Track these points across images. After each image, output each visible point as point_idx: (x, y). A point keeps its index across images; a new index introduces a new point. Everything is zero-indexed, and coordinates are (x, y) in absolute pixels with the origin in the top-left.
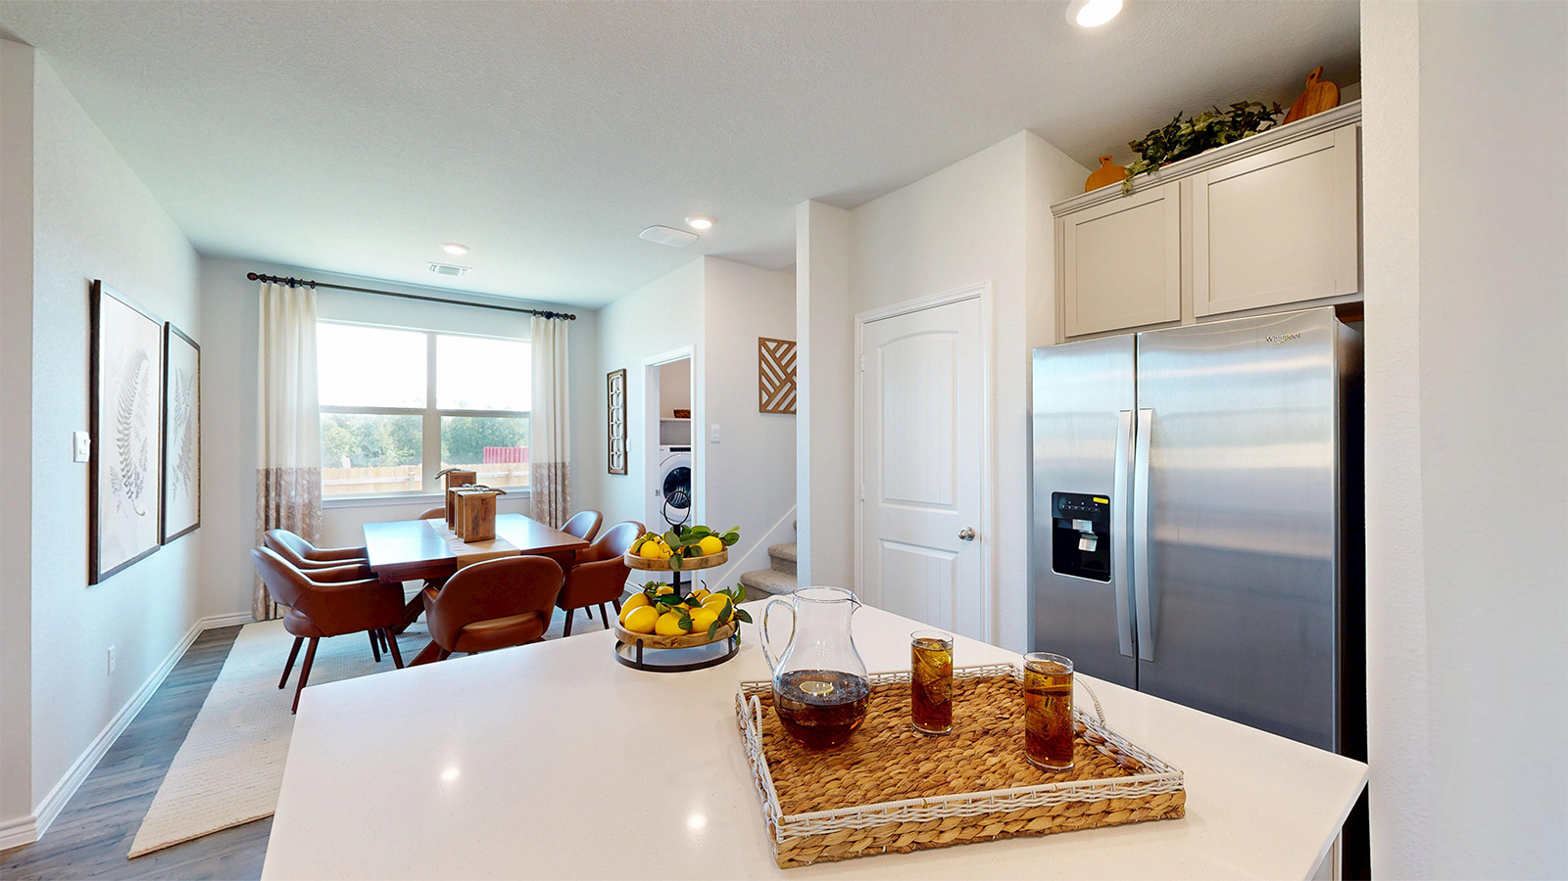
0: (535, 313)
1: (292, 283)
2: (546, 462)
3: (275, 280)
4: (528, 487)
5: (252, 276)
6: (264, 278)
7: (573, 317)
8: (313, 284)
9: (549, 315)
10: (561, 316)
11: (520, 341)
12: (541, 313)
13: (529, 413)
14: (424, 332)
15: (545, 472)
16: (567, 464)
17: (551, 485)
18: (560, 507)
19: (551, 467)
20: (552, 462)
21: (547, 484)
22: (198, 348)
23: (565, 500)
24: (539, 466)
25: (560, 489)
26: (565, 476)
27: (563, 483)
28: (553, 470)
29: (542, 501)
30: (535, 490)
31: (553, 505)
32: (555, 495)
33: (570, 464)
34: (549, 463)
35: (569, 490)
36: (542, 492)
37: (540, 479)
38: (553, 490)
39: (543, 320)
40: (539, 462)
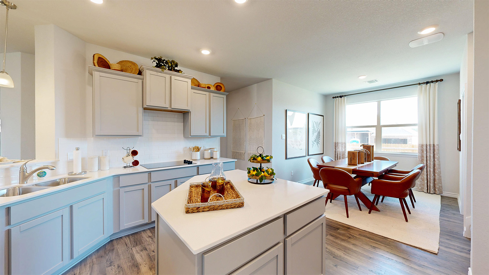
0: (420, 84)
1: (341, 97)
2: (425, 144)
3: (338, 97)
4: (417, 153)
5: (333, 98)
6: (335, 97)
7: (442, 80)
8: (345, 96)
9: (427, 83)
10: (434, 81)
11: (413, 97)
12: (424, 83)
13: (417, 124)
14: (376, 101)
15: (425, 148)
16: (435, 145)
17: (428, 153)
18: (432, 163)
19: (427, 146)
20: (428, 144)
21: (425, 152)
22: (323, 116)
23: (434, 160)
24: (422, 145)
25: (432, 155)
26: (434, 150)
27: (434, 153)
28: (428, 147)
29: (423, 160)
30: (420, 155)
31: (428, 162)
32: (429, 158)
33: (438, 145)
34: (426, 144)
35: (436, 156)
36: (423, 156)
37: (422, 151)
38: (428, 155)
39: (424, 85)
40: (422, 144)
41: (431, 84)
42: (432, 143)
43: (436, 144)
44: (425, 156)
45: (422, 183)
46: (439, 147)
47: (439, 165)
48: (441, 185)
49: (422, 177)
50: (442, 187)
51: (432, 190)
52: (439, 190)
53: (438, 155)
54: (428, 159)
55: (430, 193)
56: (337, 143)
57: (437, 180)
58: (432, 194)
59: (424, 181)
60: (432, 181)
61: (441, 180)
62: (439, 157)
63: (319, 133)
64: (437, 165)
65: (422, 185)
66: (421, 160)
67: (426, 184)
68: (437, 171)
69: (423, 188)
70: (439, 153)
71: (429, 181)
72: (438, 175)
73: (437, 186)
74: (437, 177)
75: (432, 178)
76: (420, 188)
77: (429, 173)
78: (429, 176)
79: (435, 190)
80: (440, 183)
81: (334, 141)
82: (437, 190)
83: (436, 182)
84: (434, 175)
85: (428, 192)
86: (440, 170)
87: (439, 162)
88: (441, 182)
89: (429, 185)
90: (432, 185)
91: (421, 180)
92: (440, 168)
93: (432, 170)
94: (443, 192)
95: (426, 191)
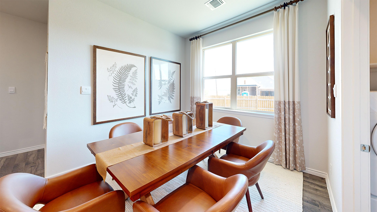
0: (276, 9)
1: (196, 38)
2: (283, 101)
8: (201, 36)
9: (285, 6)
12: (282, 6)
15: (282, 106)
16: (296, 103)
17: (286, 115)
18: (291, 129)
19: (286, 104)
20: (287, 101)
21: (283, 113)
22: (180, 64)
23: (294, 124)
24: (280, 103)
25: (291, 117)
26: (294, 110)
27: (294, 113)
28: (287, 106)
29: (281, 122)
30: (277, 116)
31: (287, 126)
32: (288, 121)
33: (299, 103)
34: (285, 101)
35: (297, 119)
36: (280, 118)
37: (280, 110)
38: (287, 117)
39: (281, 10)
40: (279, 100)
41: (290, 6)
42: (291, 100)
43: (296, 101)
44: (283, 118)
45: (279, 154)
46: (300, 105)
47: (301, 131)
48: (303, 159)
49: (280, 146)
50: (304, 161)
51: (292, 165)
52: (300, 166)
53: (300, 117)
54: (286, 122)
55: (289, 169)
56: (193, 97)
57: (298, 153)
58: (292, 170)
59: (282, 152)
60: (292, 154)
61: (303, 151)
62: (301, 120)
63: (173, 85)
64: (298, 132)
65: (280, 156)
66: (278, 123)
67: (285, 157)
68: (298, 140)
69: (281, 161)
70: (300, 114)
71: (288, 153)
72: (299, 146)
73: (298, 161)
74: (298, 149)
75: (292, 150)
76: (277, 160)
77: (287, 142)
78: (288, 147)
79: (295, 164)
80: (302, 156)
81: (191, 96)
82: (298, 165)
83: (296, 156)
84: (295, 145)
85: (287, 166)
86: (301, 138)
87: (301, 126)
88: (303, 154)
89: (288, 158)
90: (291, 159)
91: (278, 150)
92: (302, 136)
93: (291, 138)
94: (306, 168)
95: (284, 165)
